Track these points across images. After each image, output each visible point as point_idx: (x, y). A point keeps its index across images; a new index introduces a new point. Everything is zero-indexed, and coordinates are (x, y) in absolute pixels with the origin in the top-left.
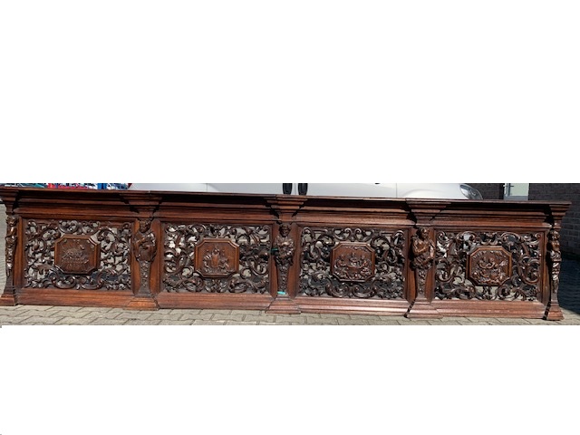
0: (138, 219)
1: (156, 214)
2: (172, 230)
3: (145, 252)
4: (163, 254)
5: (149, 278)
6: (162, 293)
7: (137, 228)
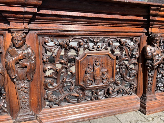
0: (9, 31)
1: (32, 26)
2: (51, 44)
3: (23, 71)
4: (41, 70)
5: (29, 98)
6: (44, 111)
7: (9, 43)
